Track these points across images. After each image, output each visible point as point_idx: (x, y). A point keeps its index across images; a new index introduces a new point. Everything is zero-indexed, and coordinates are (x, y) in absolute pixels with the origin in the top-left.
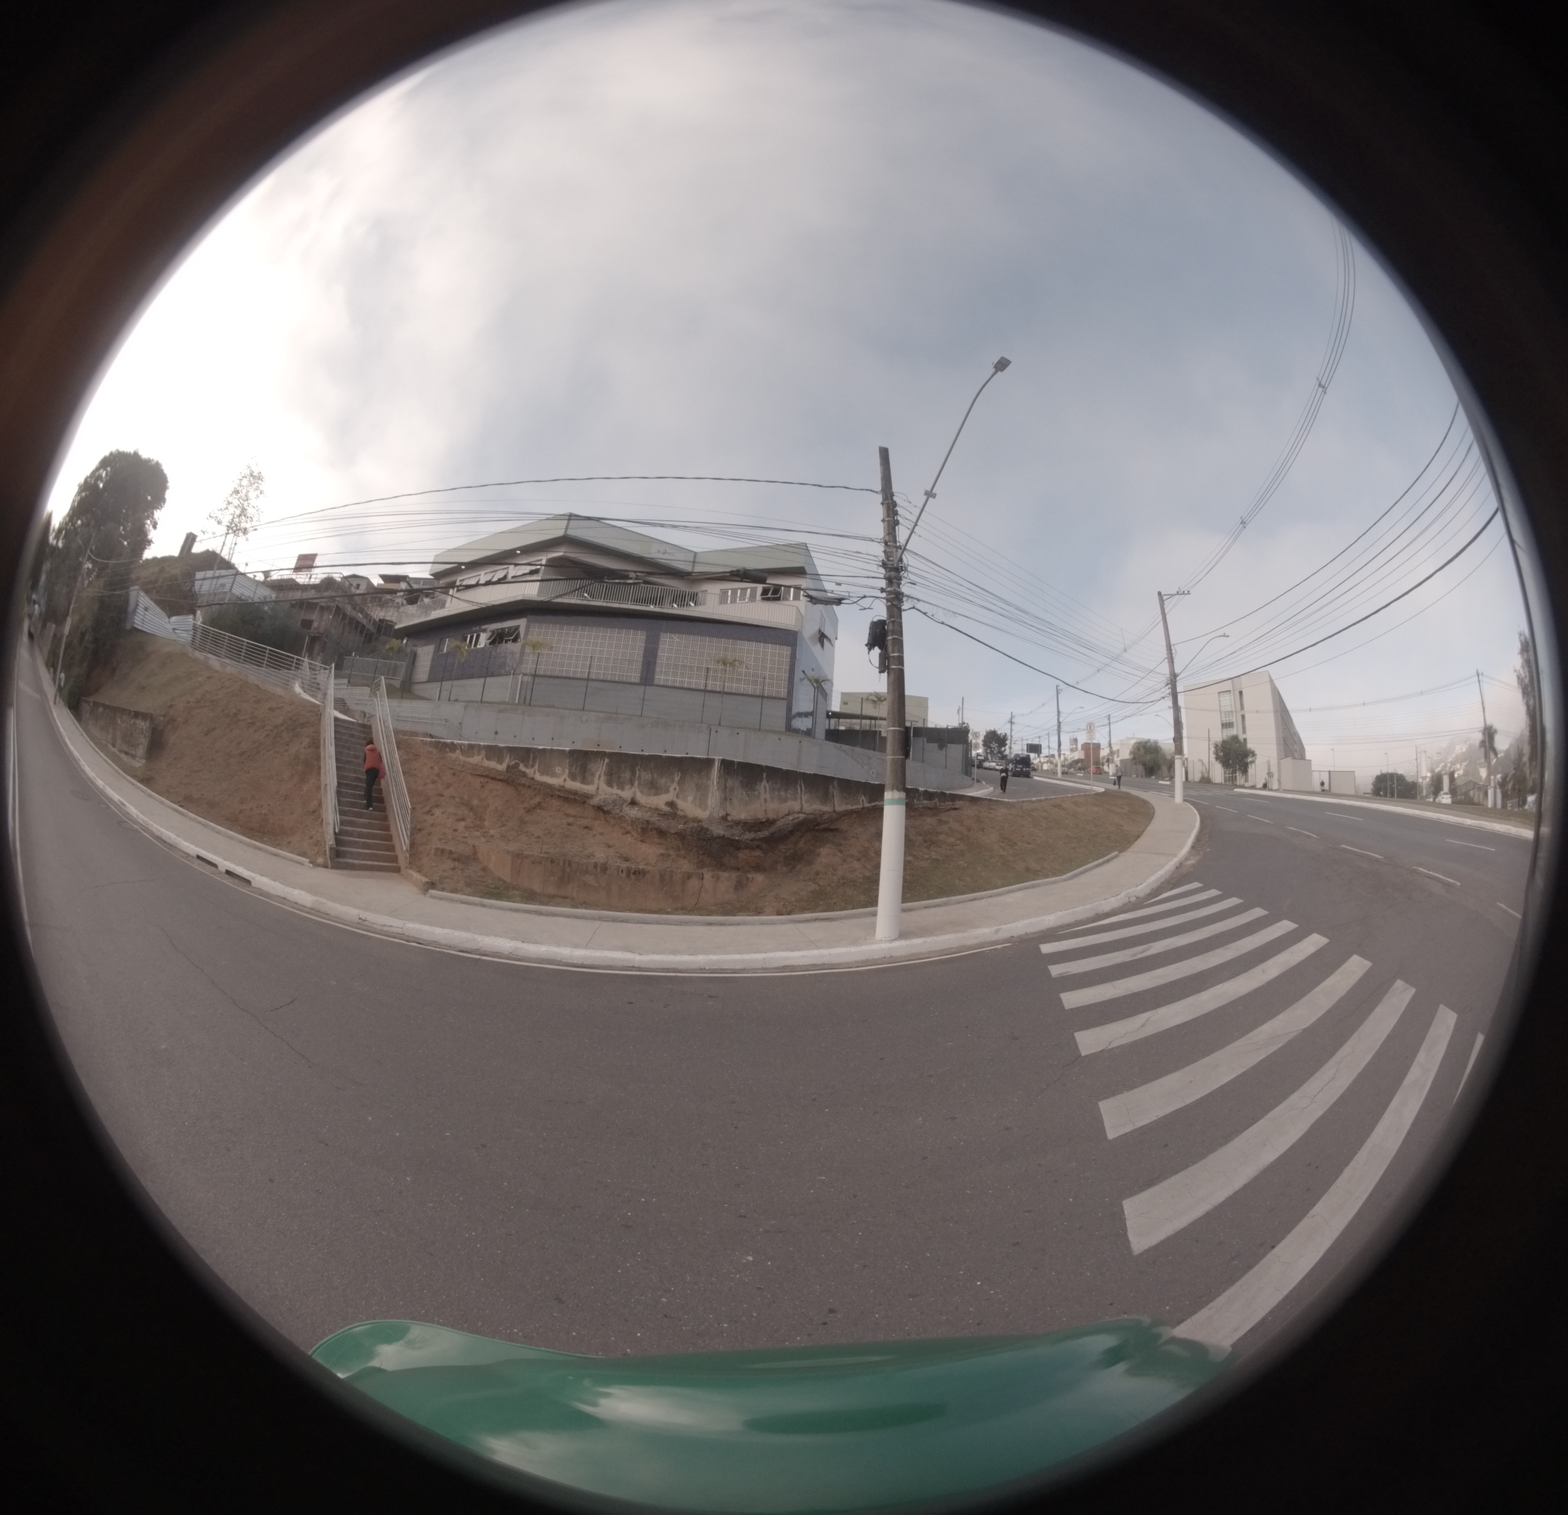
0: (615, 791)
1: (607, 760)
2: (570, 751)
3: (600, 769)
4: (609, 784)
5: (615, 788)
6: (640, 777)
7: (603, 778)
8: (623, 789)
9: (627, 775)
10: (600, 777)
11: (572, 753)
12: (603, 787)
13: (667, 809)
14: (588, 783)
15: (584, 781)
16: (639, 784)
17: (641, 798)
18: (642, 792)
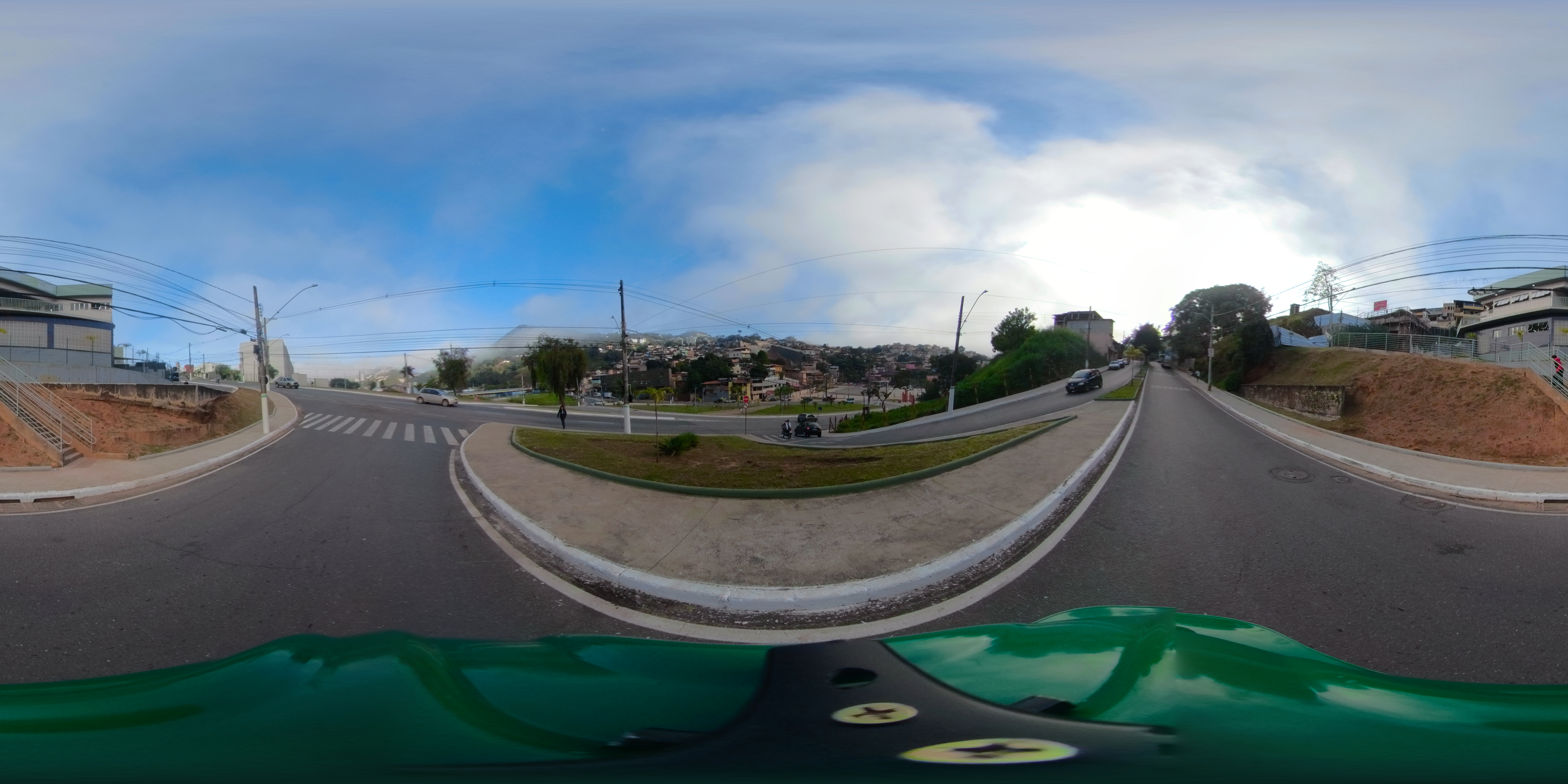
0: (160, 400)
1: (154, 388)
2: (136, 385)
3: (152, 392)
4: (157, 397)
5: (160, 399)
6: (170, 394)
7: (154, 395)
8: (163, 399)
9: (164, 393)
10: (152, 395)
11: (137, 386)
12: (155, 399)
13: (182, 405)
14: (147, 398)
15: (145, 397)
16: (170, 397)
17: (172, 402)
18: (171, 399)
